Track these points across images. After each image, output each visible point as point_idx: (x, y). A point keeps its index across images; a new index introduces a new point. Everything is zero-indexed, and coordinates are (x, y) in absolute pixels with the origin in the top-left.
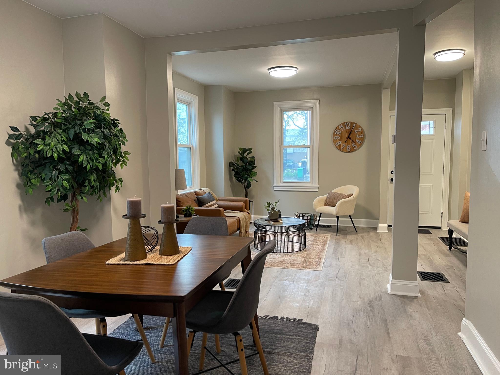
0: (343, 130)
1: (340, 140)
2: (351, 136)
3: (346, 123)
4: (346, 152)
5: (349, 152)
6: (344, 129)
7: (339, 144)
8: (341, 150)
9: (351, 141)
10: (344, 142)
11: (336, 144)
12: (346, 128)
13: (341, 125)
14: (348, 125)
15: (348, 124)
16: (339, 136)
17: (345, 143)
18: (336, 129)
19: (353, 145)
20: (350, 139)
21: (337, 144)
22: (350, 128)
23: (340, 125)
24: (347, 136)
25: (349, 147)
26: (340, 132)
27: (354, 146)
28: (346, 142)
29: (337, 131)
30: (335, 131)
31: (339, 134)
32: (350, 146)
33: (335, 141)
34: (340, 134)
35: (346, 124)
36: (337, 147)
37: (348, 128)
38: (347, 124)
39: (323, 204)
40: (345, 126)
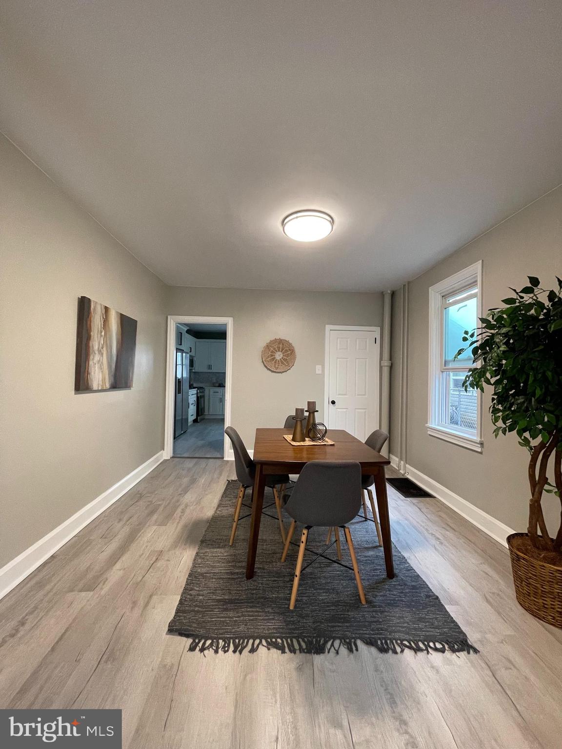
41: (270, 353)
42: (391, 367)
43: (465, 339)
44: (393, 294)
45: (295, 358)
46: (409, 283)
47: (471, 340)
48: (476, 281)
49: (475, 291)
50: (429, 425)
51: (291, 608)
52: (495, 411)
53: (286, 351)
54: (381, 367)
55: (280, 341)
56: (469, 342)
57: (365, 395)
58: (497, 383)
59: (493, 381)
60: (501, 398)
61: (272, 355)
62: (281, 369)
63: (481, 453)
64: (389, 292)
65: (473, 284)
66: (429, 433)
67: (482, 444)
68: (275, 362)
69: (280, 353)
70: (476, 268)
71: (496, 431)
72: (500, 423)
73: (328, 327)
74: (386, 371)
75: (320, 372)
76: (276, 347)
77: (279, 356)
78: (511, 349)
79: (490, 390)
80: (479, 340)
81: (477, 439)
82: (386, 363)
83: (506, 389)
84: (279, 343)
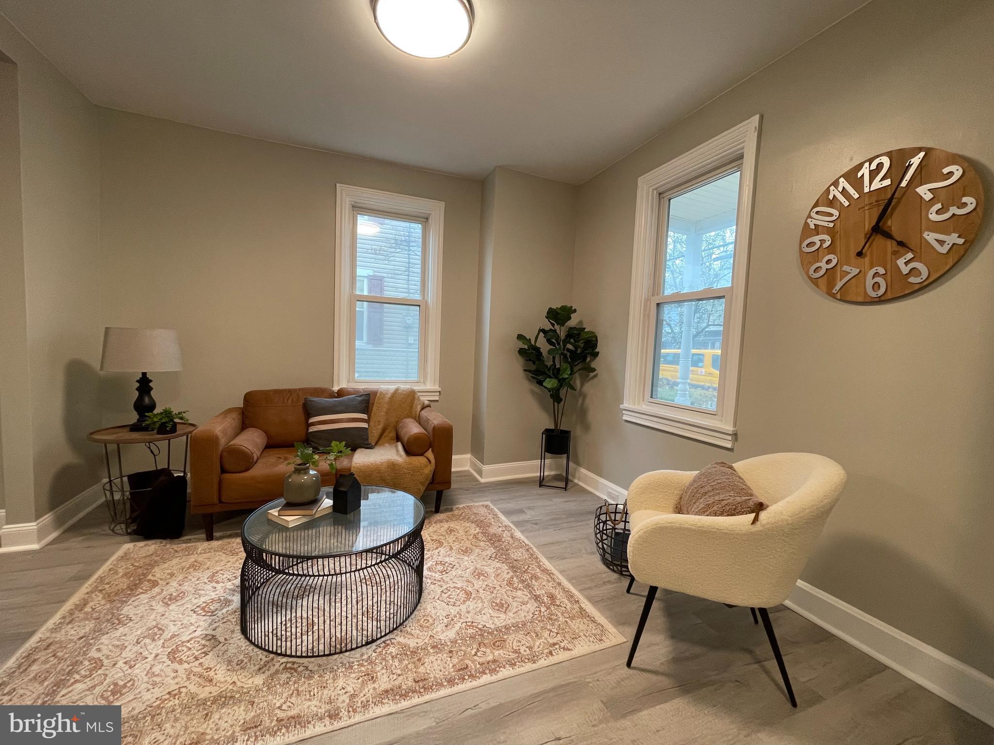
0: (846, 204)
1: (831, 249)
2: (893, 224)
3: (867, 164)
4: (860, 299)
5: (880, 301)
6: (856, 196)
7: (825, 267)
8: (833, 296)
9: (890, 245)
10: (853, 253)
11: (811, 271)
12: (866, 190)
13: (842, 180)
14: (873, 174)
15: (880, 166)
16: (830, 232)
17: (860, 260)
18: (816, 205)
19: (901, 262)
20: (888, 236)
21: (816, 271)
22: (887, 182)
23: (836, 184)
24: (868, 226)
25: (876, 274)
26: (831, 215)
27: (905, 270)
28: (860, 254)
29: (817, 213)
30: (809, 216)
31: (826, 224)
32: (882, 271)
33: (808, 259)
34: (831, 225)
35: (865, 171)
36: (815, 282)
37: (877, 185)
38: (874, 166)
39: (672, 501)
40: (857, 183)
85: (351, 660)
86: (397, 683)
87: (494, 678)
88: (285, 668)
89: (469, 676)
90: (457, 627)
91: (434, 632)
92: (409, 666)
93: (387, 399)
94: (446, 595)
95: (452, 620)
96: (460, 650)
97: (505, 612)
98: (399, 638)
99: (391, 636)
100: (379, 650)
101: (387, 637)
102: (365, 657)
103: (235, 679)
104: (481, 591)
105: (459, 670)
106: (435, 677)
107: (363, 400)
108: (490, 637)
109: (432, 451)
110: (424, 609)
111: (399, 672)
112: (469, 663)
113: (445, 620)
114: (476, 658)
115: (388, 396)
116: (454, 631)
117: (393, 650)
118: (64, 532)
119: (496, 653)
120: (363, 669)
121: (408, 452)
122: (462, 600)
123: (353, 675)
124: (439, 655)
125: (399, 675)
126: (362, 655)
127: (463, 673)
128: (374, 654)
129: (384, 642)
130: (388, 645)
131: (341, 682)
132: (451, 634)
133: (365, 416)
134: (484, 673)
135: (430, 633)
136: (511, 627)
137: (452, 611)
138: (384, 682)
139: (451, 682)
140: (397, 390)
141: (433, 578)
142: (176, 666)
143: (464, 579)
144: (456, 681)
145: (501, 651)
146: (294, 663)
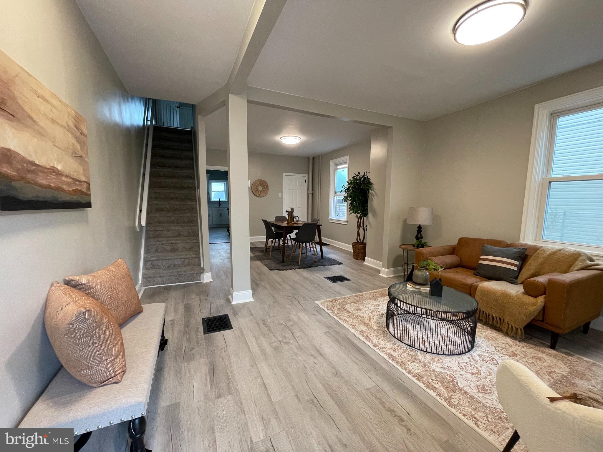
41: (256, 187)
42: (312, 194)
43: (343, 187)
44: (314, 158)
45: (268, 190)
46: (321, 156)
47: (344, 187)
48: (347, 162)
49: (347, 165)
50: (330, 218)
51: (299, 264)
52: (350, 208)
53: (264, 186)
54: (308, 194)
55: (261, 181)
56: (344, 188)
57: (301, 207)
58: (350, 200)
59: (349, 200)
60: (352, 204)
61: (257, 188)
62: (262, 195)
63: (347, 225)
64: (312, 157)
65: (346, 163)
66: (329, 221)
67: (347, 221)
68: (259, 192)
69: (261, 187)
70: (347, 158)
71: (350, 214)
72: (351, 212)
73: (284, 174)
74: (310, 196)
75: (281, 197)
76: (259, 184)
77: (260, 188)
78: (353, 191)
79: (349, 202)
80: (347, 187)
81: (346, 220)
82: (311, 192)
83: (353, 201)
84: (260, 182)
85: (398, 343)
86: (397, 357)
87: (425, 388)
88: (383, 331)
89: (418, 378)
90: (445, 371)
91: (433, 363)
92: (407, 359)
93: (545, 255)
94: (465, 364)
95: (449, 369)
96: (431, 374)
97: (479, 392)
98: (419, 353)
99: (418, 351)
100: (409, 349)
101: (416, 350)
102: (402, 346)
103: (373, 324)
104: (488, 380)
105: (418, 375)
106: (408, 367)
107: (517, 252)
108: (451, 385)
109: (545, 298)
110: (446, 358)
111: (403, 357)
112: (425, 378)
113: (446, 366)
114: (431, 380)
115: (548, 253)
116: (440, 370)
117: (412, 353)
118: (396, 276)
119: (441, 388)
120: (396, 347)
121: (527, 292)
122: (468, 371)
123: (392, 346)
124: (421, 367)
125: (401, 357)
126: (402, 345)
127: (419, 377)
128: (405, 348)
129: (413, 349)
130: (413, 351)
131: (387, 344)
132: (438, 370)
133: (517, 263)
134: (424, 384)
135: (431, 362)
136: (468, 395)
137: (455, 368)
138: (394, 354)
139: (410, 372)
140: (560, 250)
141: (474, 357)
142: (370, 313)
143: (491, 371)
144: (412, 374)
145: (444, 390)
146: (386, 332)
